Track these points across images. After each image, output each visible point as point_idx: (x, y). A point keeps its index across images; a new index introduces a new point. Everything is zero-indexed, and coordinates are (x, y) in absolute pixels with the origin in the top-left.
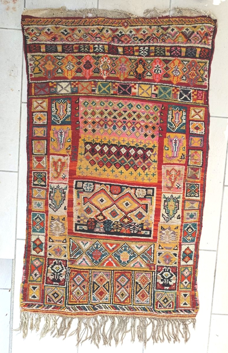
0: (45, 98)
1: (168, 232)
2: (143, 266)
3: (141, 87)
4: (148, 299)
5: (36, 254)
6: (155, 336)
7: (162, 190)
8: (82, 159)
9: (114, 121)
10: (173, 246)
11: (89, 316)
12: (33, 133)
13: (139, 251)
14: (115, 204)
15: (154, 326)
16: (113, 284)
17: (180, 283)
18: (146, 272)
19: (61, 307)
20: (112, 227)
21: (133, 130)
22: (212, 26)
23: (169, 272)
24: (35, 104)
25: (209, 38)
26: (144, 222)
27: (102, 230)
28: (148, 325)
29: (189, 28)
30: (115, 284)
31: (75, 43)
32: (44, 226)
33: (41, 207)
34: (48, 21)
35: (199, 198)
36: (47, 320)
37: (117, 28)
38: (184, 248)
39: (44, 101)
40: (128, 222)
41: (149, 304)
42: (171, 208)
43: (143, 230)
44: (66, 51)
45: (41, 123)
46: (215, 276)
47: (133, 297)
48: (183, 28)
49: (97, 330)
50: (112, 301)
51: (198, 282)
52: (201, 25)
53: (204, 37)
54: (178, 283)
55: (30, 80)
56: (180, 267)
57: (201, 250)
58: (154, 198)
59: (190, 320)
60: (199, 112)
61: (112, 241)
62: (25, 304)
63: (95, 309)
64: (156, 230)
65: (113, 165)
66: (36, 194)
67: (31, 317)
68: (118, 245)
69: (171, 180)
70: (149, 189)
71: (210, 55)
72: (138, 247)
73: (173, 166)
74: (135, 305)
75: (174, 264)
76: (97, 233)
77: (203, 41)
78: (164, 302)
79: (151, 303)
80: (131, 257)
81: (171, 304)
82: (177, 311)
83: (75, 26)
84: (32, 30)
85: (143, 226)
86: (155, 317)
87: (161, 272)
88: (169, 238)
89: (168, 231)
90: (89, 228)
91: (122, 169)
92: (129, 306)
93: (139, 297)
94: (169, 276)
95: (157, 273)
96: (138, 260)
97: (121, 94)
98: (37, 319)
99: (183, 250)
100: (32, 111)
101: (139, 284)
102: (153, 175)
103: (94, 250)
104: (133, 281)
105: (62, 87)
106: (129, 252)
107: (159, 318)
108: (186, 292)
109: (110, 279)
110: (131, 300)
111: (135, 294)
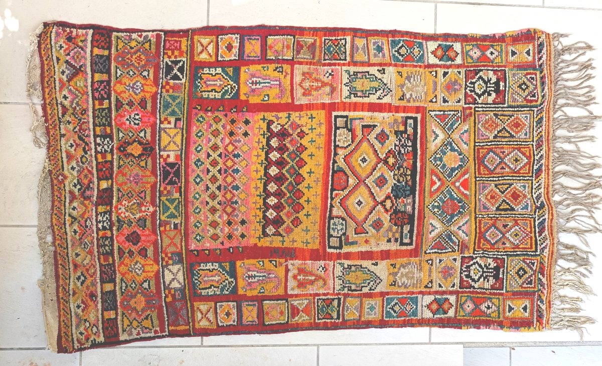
0: (192, 306)
1: (408, 88)
2: (466, 128)
3: (166, 147)
4: (522, 116)
5: (454, 308)
6: (585, 101)
7: (336, 101)
8: (291, 239)
9: (225, 189)
10: (430, 78)
11: (555, 215)
12: (252, 325)
13: (441, 136)
14: (364, 181)
15: (567, 105)
16: (498, 177)
17: (492, 62)
18: (477, 121)
19: (541, 263)
20: (403, 183)
21: (238, 156)
22: (54, 30)
23: (475, 82)
24: (204, 324)
25: (74, 33)
26: (392, 130)
27: (410, 200)
28: (566, 115)
29: (61, 70)
30: (498, 174)
31: (97, 261)
32: (405, 298)
33: (376, 304)
34: (63, 309)
35: (349, 38)
36: (563, 285)
37: (67, 191)
38: (433, 60)
39: (198, 308)
40: (393, 157)
41: (530, 114)
42: (368, 85)
43: (405, 131)
44: (112, 275)
45: (235, 311)
46: (479, 4)
47: (520, 141)
48: (61, 80)
49: (576, 201)
50: (527, 178)
52: (54, 50)
53: (74, 43)
54: (493, 66)
55: (164, 334)
56: (466, 64)
57: (435, 30)
58: (352, 114)
59: (556, 43)
60: (202, 45)
61: (428, 182)
62: (538, 323)
63: (542, 206)
64: (405, 109)
65: (299, 187)
66: (354, 313)
67: (559, 311)
69: (320, 88)
70: (335, 124)
71: (104, 32)
72: (436, 138)
73: (294, 86)
74: (533, 137)
75: (461, 76)
76: (414, 209)
77: (80, 44)
78: (526, 89)
79: (528, 110)
80: (453, 150)
81: (529, 77)
82: (540, 66)
83: (69, 262)
84: (81, 334)
85: (399, 131)
86: (552, 102)
87: (475, 96)
88: (417, 86)
90: (406, 222)
91: (304, 172)
92: (535, 149)
93: (519, 132)
94: (481, 82)
95: (478, 104)
96: (458, 137)
97: (179, 179)
98: (562, 302)
99: (436, 61)
100: (215, 327)
101: (496, 132)
102: (312, 118)
103: (443, 212)
104: (493, 143)
105: (173, 279)
106: (445, 153)
107: (553, 96)
108: (507, 53)
109: (491, 182)
110: (524, 145)
111: (515, 140)
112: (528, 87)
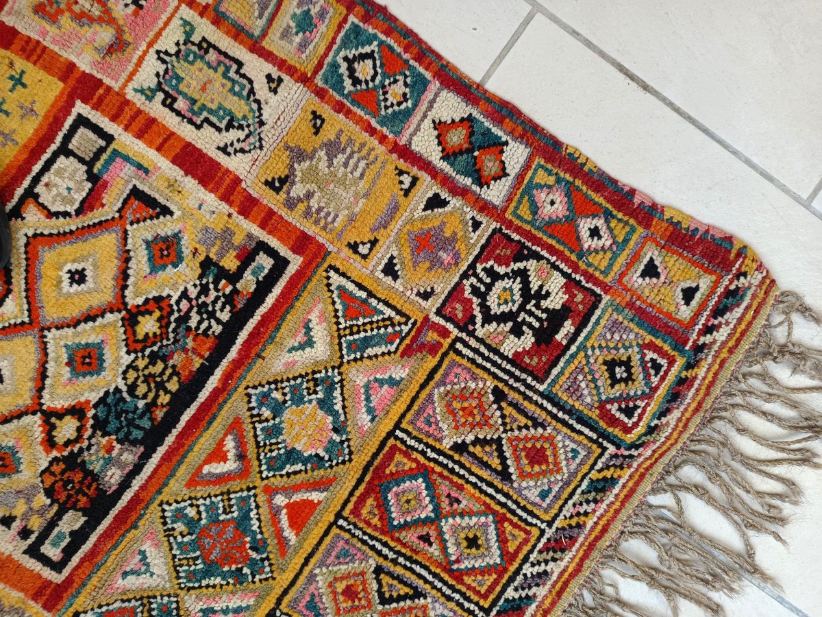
1: (313, 170)
2: (399, 373)
4: (564, 442)
6: (753, 512)
7: (107, 81)
10: (389, 187)
13: (321, 350)
14: (42, 329)
15: (699, 491)
16: (399, 553)
17: (580, 257)
18: (438, 376)
20: (141, 404)
23: (502, 277)
26: (202, 249)
27: (129, 457)
28: (681, 512)
30: (404, 545)
38: (425, 144)
40: (159, 320)
41: (590, 451)
42: (218, 93)
43: (234, 277)
46: (646, 87)
47: (516, 502)
50: (472, 607)
51: (626, 175)
54: (576, 269)
56: (508, 215)
57: (488, 75)
58: (126, 141)
59: (777, 318)
61: (205, 442)
64: (268, 220)
68: (235, 427)
69: (92, 20)
70: (68, 138)
72: (302, 347)
74: (557, 515)
75: (474, 236)
76: (125, 484)
78: (622, 380)
79: (590, 439)
80: (326, 405)
81: (650, 355)
82: (698, 349)
85: (216, 265)
86: (665, 459)
87: (477, 311)
88: (342, 182)
89: (310, 168)
90: (81, 505)
92: (540, 545)
93: (530, 475)
94: (517, 286)
95: (472, 334)
96: (361, 380)
99: (433, 153)
101: (470, 438)
102: (18, 81)
103: (196, 545)
104: (441, 458)
106: (298, 401)
107: (679, 446)
108: (636, 257)
109: (371, 553)
110: (520, 518)
111: (506, 489)
112: (629, 379)
